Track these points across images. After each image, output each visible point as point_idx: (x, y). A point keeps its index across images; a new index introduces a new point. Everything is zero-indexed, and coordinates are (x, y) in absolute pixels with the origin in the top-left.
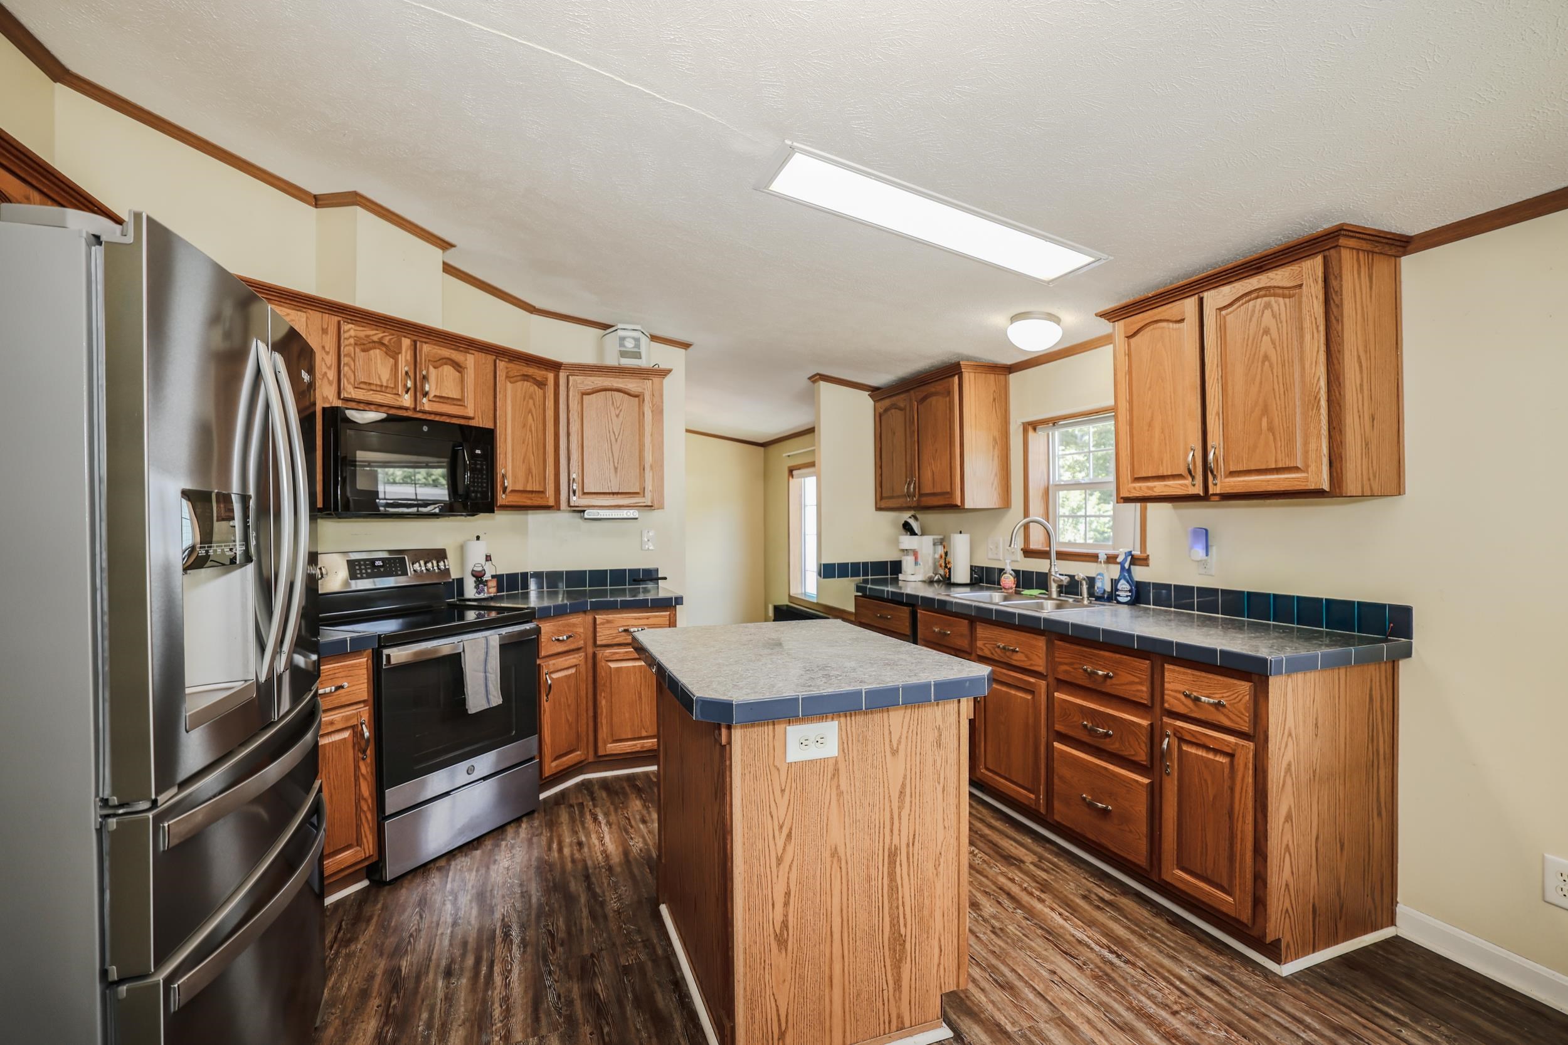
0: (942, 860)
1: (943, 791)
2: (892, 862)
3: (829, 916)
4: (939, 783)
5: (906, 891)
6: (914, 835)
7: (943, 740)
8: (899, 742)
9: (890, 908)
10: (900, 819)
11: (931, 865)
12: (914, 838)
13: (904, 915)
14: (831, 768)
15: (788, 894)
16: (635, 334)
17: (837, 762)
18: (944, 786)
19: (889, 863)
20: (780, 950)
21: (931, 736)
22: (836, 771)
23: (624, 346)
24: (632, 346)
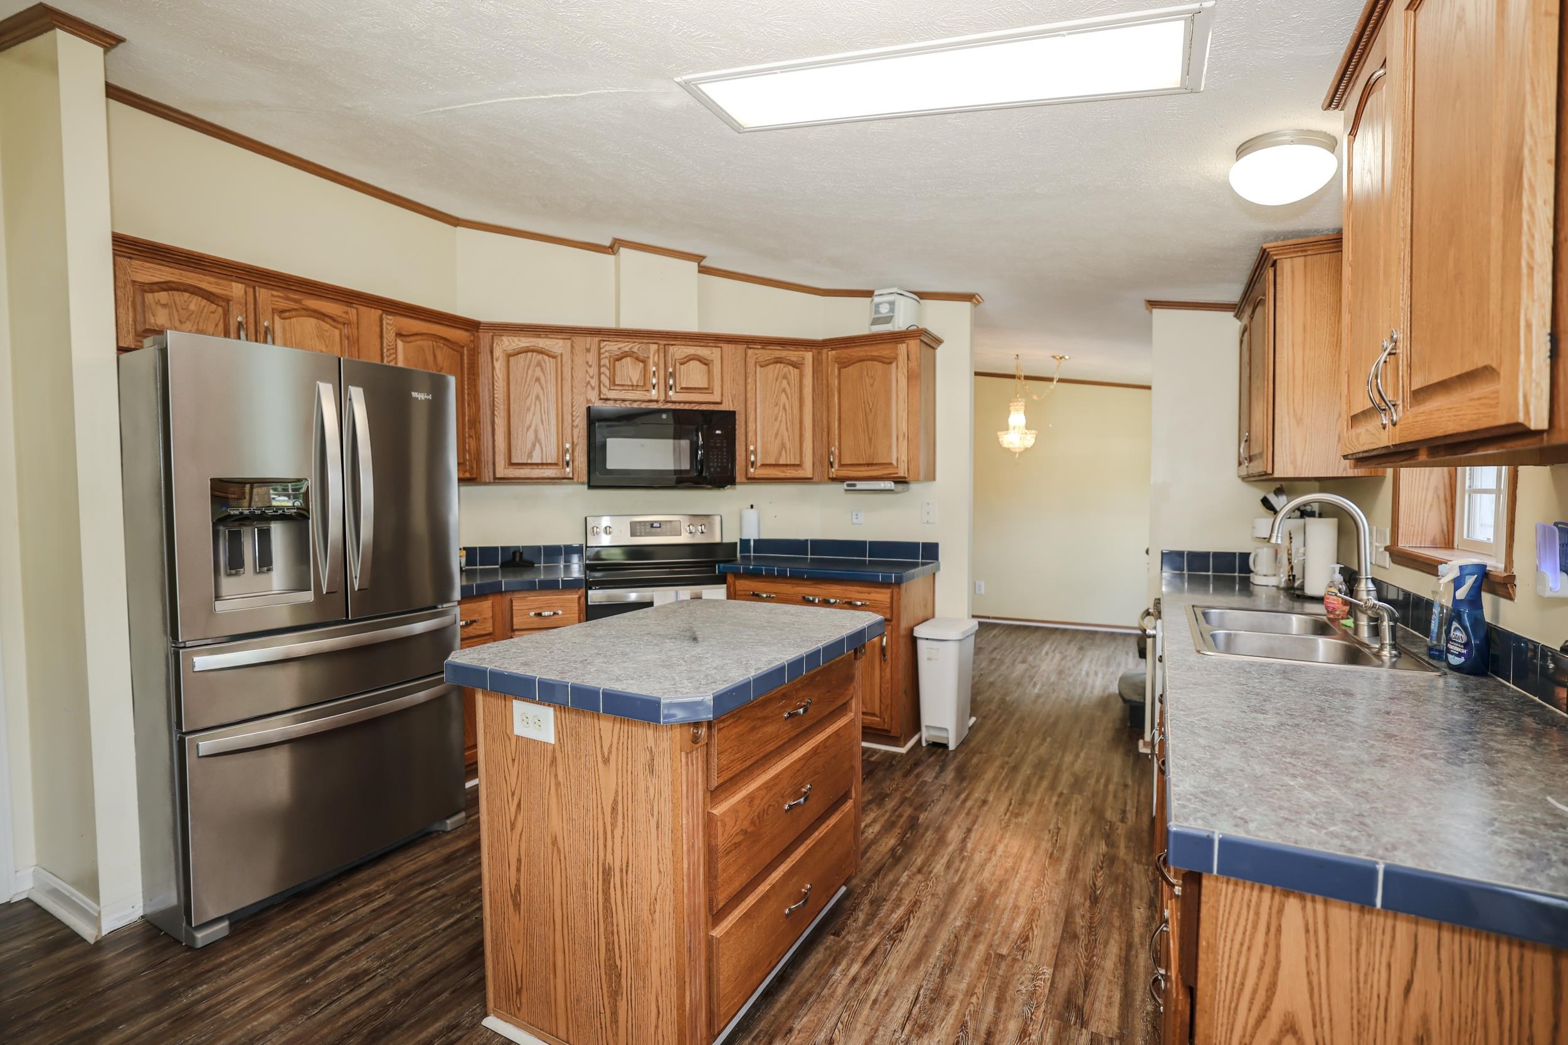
0: (658, 907)
1: (657, 827)
2: (606, 881)
3: (552, 902)
4: (652, 815)
5: (621, 918)
6: (628, 863)
7: (656, 767)
8: (610, 752)
9: (606, 930)
10: (613, 837)
11: (646, 908)
12: (627, 866)
13: (619, 946)
14: (550, 754)
15: (519, 860)
16: (891, 298)
17: (554, 750)
18: (658, 822)
19: (604, 880)
20: (515, 911)
21: (643, 758)
22: (554, 761)
23: (880, 313)
24: (887, 311)
